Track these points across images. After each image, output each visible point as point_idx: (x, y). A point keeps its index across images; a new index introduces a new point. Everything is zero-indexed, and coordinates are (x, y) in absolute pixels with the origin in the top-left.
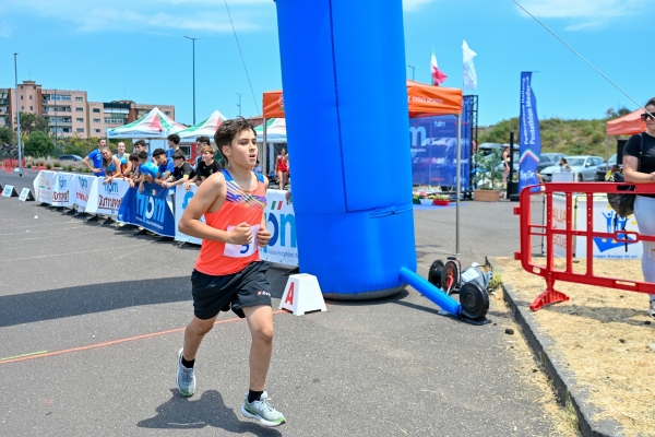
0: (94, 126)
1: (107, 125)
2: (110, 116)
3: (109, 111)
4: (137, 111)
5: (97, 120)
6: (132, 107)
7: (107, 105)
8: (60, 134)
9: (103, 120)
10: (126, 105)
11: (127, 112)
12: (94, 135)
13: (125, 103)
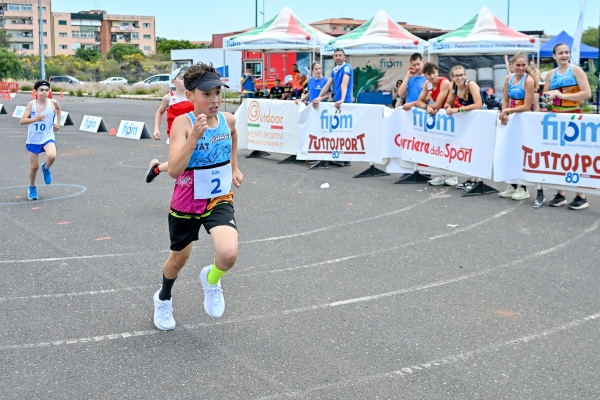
0: (59, 41)
1: (75, 40)
2: (78, 29)
3: (77, 22)
4: (110, 22)
5: (63, 34)
6: (105, 18)
7: (74, 16)
8: (21, 51)
9: (70, 34)
10: (98, 16)
11: (98, 23)
12: (59, 51)
13: (96, 14)
